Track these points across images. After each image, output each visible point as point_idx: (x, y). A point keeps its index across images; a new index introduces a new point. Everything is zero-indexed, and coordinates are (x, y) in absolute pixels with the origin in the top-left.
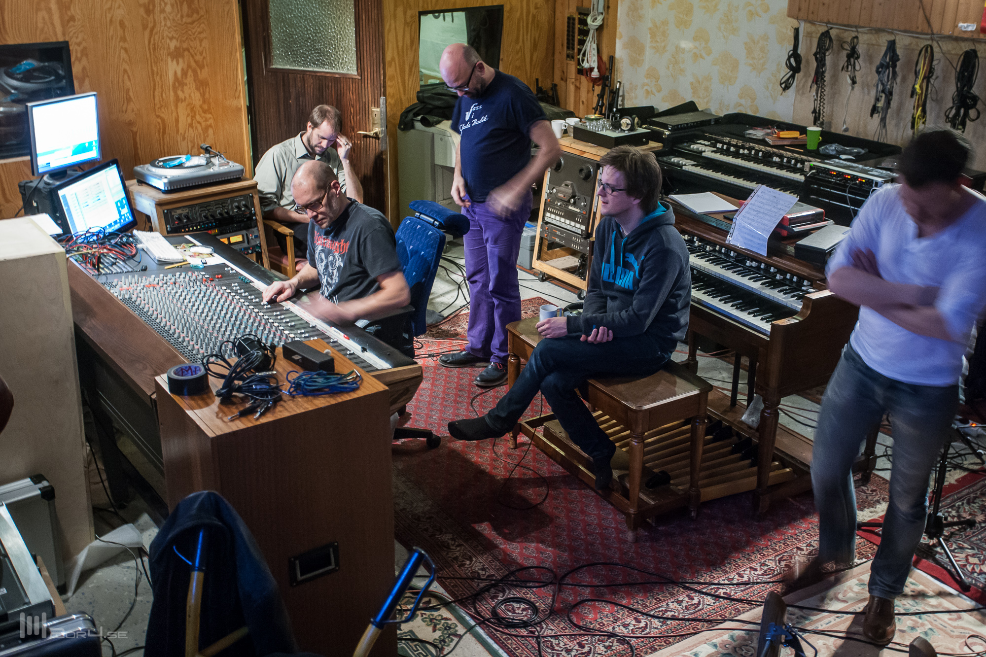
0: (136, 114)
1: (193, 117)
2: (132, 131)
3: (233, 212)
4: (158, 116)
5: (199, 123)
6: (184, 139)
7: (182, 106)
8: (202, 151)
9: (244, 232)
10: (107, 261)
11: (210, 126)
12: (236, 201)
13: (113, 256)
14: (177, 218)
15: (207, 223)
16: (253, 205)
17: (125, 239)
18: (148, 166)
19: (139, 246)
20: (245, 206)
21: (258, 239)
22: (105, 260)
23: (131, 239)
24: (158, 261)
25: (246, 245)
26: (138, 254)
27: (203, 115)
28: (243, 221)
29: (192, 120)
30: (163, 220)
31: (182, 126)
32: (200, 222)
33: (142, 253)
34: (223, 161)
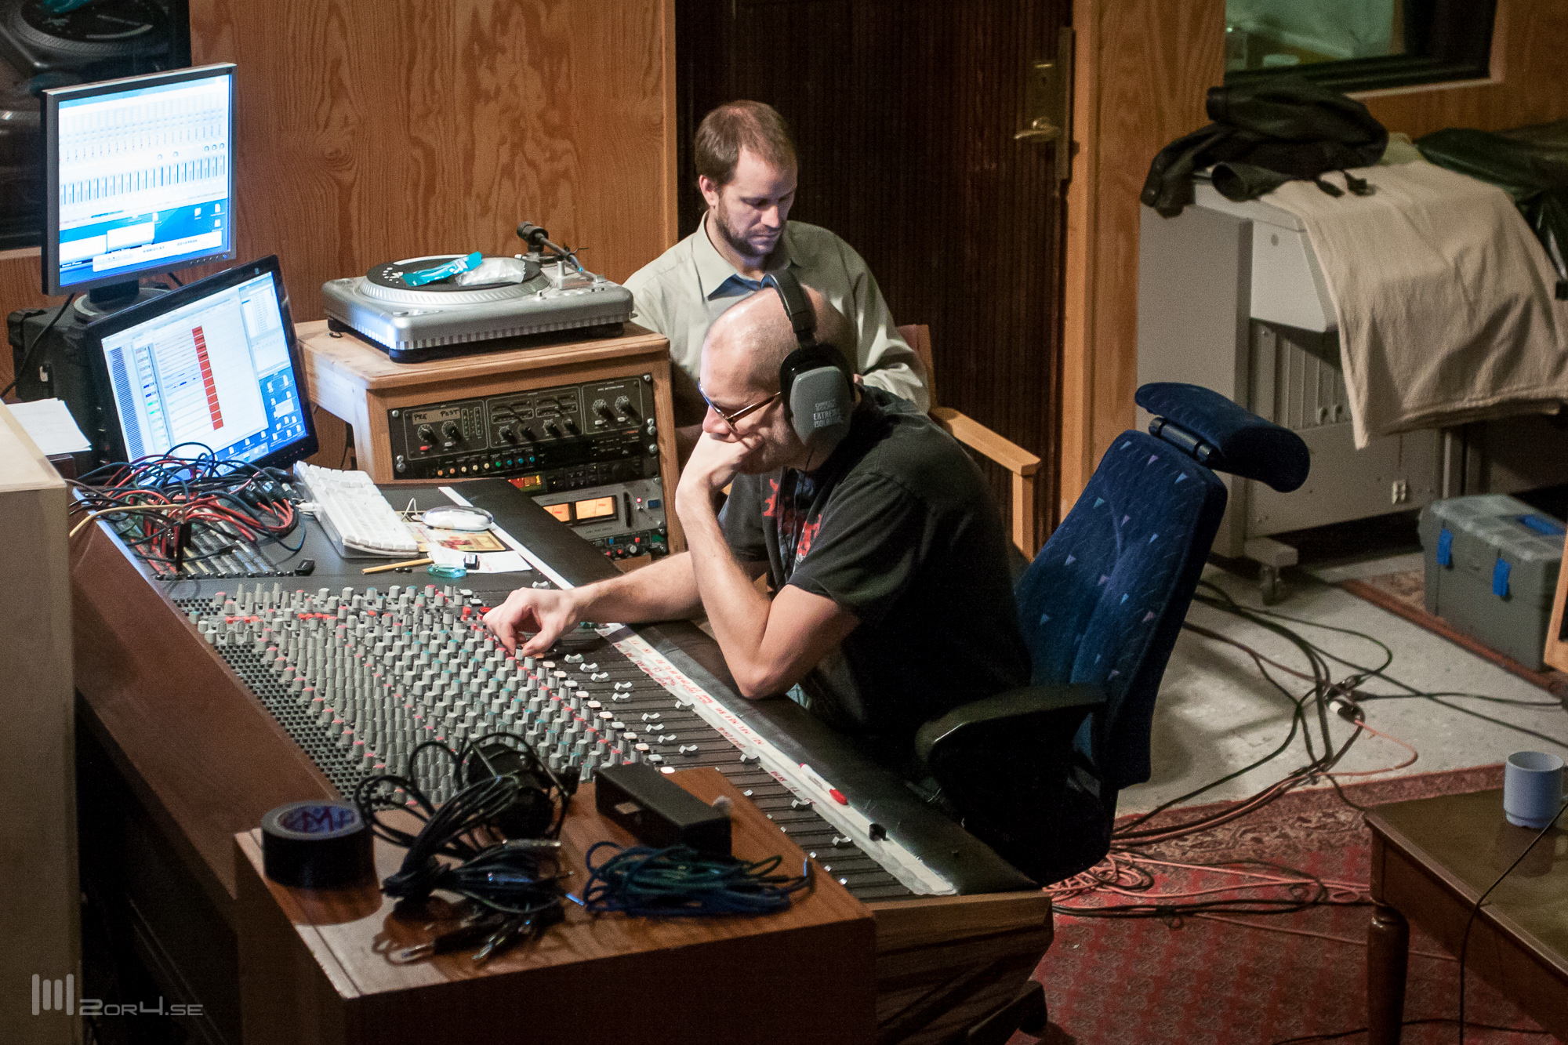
0: (353, 133)
1: (517, 147)
2: (339, 183)
3: (591, 426)
4: (416, 142)
5: (532, 164)
6: (485, 210)
7: (487, 112)
8: (518, 242)
9: (619, 489)
10: (209, 542)
11: (565, 174)
12: (600, 396)
13: (227, 530)
14: (427, 436)
15: (512, 456)
16: (652, 411)
17: (268, 486)
18: (362, 282)
19: (305, 507)
20: (629, 410)
21: (660, 513)
22: (205, 541)
23: (286, 487)
24: (348, 549)
25: (621, 528)
26: (297, 530)
27: (546, 140)
28: (617, 456)
29: (513, 155)
30: (386, 438)
31: (483, 169)
32: (491, 452)
33: (310, 525)
34: (577, 275)
